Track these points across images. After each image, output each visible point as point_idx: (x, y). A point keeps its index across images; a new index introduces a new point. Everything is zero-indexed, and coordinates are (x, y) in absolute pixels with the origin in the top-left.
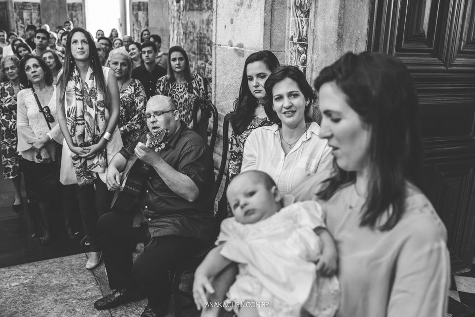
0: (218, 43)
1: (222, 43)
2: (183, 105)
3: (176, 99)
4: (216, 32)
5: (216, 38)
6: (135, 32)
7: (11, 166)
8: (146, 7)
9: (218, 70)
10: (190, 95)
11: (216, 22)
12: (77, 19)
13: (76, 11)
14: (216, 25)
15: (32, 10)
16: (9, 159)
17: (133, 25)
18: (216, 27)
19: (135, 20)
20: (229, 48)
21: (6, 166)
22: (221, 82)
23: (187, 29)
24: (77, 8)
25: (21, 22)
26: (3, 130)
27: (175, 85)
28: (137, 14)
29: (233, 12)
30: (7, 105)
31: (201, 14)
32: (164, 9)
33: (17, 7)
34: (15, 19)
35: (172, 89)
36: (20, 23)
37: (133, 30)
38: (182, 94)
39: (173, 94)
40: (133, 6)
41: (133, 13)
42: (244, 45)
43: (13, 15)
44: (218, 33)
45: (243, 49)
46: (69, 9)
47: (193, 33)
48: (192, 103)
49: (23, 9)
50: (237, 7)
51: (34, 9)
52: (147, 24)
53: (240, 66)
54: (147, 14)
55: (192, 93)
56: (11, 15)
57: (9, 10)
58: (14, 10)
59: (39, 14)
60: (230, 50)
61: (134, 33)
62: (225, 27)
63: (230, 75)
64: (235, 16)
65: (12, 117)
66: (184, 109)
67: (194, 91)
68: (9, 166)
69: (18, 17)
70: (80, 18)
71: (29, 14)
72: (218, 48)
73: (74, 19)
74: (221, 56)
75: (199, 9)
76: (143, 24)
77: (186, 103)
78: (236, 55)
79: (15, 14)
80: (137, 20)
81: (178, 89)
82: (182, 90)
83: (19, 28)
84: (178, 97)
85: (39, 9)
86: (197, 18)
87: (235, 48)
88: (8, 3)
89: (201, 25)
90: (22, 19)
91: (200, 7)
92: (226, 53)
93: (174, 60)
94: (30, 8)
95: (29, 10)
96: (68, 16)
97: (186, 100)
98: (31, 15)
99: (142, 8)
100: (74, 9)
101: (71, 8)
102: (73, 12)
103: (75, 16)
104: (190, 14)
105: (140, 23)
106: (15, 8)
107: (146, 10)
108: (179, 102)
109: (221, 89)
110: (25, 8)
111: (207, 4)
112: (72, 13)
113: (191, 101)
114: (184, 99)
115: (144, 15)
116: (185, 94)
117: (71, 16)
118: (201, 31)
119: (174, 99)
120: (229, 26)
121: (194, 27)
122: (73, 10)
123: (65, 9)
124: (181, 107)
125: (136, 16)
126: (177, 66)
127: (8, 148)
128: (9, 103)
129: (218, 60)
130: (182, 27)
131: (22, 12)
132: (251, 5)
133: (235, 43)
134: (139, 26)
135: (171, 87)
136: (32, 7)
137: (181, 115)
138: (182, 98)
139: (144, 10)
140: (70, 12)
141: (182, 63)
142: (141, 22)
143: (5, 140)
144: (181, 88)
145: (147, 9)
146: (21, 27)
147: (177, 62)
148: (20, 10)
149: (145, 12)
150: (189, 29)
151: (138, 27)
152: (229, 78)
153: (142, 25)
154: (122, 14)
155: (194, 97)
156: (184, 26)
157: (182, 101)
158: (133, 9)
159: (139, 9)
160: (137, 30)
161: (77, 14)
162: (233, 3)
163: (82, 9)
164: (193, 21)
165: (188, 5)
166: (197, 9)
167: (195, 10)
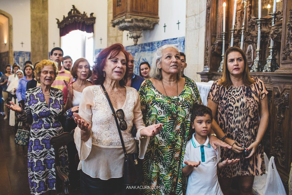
2: (239, 109)
3: (231, 103)
7: (37, 181)
10: (249, 99)
15: (25, 57)
16: (36, 173)
21: (32, 181)
26: (31, 140)
27: (232, 87)
30: (37, 112)
33: (15, 54)
34: (13, 62)
35: (227, 93)
38: (238, 97)
39: (228, 98)
43: (12, 60)
48: (250, 108)
49: (20, 56)
51: (26, 56)
55: (251, 96)
56: (11, 60)
57: (10, 57)
58: (13, 56)
65: (43, 126)
66: (241, 114)
67: (253, 95)
68: (35, 181)
69: (16, 60)
71: (23, 59)
77: (243, 107)
79: (14, 59)
81: (234, 92)
82: (239, 93)
84: (233, 100)
85: (30, 56)
86: (148, 56)
88: (10, 52)
93: (232, 60)
94: (23, 55)
95: (23, 56)
97: (243, 105)
106: (14, 55)
108: (234, 106)
110: (21, 55)
113: (250, 106)
114: (240, 103)
116: (242, 98)
119: (230, 103)
123: (47, 56)
124: (237, 111)
126: (235, 67)
127: (35, 160)
128: (40, 110)
131: (19, 58)
135: (226, 90)
136: (25, 55)
137: (237, 121)
138: (238, 101)
141: (241, 64)
143: (33, 152)
144: (237, 92)
147: (235, 62)
148: (17, 56)
155: (252, 102)
156: (136, 63)
157: (238, 104)
158: (96, 54)
164: (144, 59)
165: (140, 47)
166: (149, 50)
167: (147, 51)
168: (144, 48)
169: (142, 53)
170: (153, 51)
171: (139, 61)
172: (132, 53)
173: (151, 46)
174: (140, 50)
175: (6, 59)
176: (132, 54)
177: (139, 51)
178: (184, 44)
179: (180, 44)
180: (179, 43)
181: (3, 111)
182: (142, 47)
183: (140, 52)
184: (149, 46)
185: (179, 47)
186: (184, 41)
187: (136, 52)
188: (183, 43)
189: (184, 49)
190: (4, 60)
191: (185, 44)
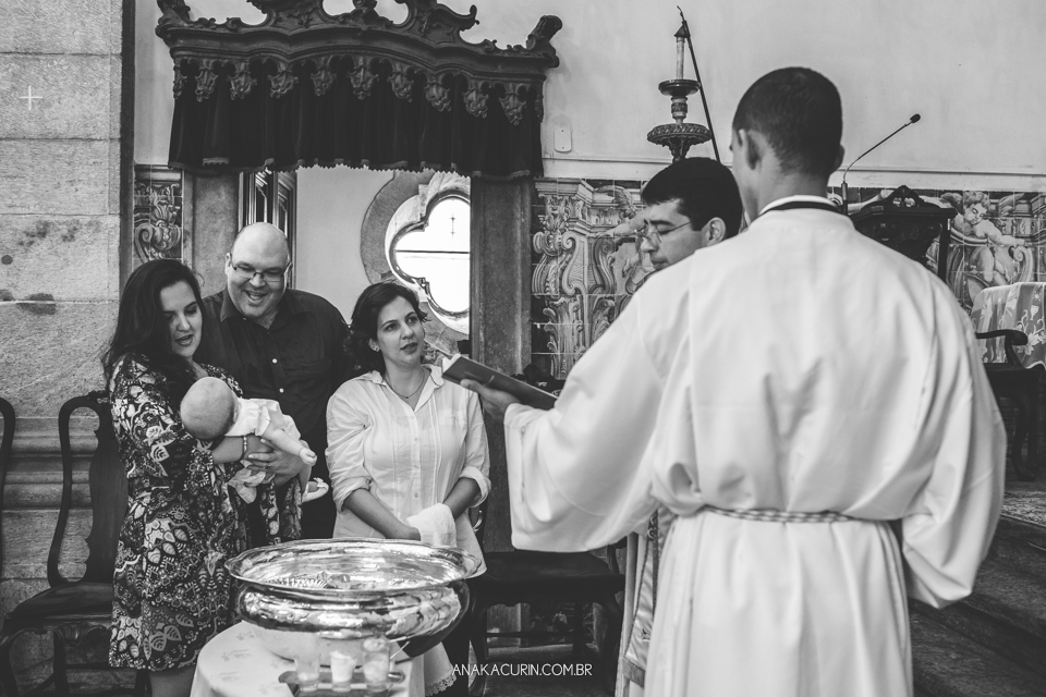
29: (11, 245)
42: (55, 297)
45: (49, 302)
50: (26, 239)
53: (39, 329)
60: (4, 307)
64: (18, 252)
78: (24, 313)
87: (17, 302)
132: (72, 237)
133: (20, 295)
162: (11, 232)
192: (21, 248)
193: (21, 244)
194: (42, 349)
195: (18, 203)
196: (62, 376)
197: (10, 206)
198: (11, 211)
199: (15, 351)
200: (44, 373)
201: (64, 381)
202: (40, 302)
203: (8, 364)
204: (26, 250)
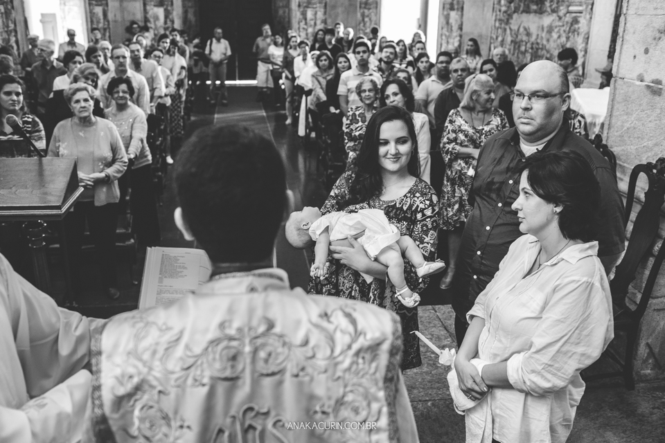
0: (620, 76)
1: (627, 76)
4: (619, 63)
5: (618, 70)
6: (444, 37)
8: (461, 6)
9: (615, 107)
11: (621, 50)
12: (370, 19)
13: (369, 9)
14: (620, 53)
15: (318, 9)
17: (442, 28)
18: (620, 56)
19: (445, 22)
20: (639, 83)
22: (619, 123)
23: (517, 36)
24: (371, 5)
25: (304, 22)
28: (449, 15)
29: (650, 40)
31: (540, 18)
32: (486, 9)
34: (297, 20)
36: (302, 24)
37: (442, 35)
40: (444, 4)
41: (443, 14)
42: (664, 82)
43: (296, 15)
44: (621, 63)
45: (660, 86)
46: (360, 7)
47: (526, 43)
49: (307, 7)
50: (658, 35)
51: (319, 7)
52: (461, 28)
53: (652, 106)
54: (462, 15)
56: (294, 14)
58: (297, 8)
59: (325, 13)
60: (640, 86)
61: (442, 39)
62: (635, 57)
63: (634, 115)
64: (652, 45)
69: (301, 17)
70: (374, 18)
71: (314, 13)
72: (620, 82)
73: (366, 19)
74: (622, 91)
75: (538, 11)
76: (455, 28)
78: (647, 92)
79: (298, 14)
80: (448, 23)
83: (301, 30)
85: (325, 6)
86: (534, 22)
87: (646, 83)
89: (540, 33)
90: (306, 19)
91: (540, 9)
92: (631, 89)
94: (315, 6)
95: (314, 8)
96: (359, 15)
98: (316, 14)
99: (456, 7)
100: (367, 7)
101: (363, 6)
102: (366, 11)
103: (368, 16)
104: (525, 17)
105: (452, 27)
106: (299, 6)
107: (460, 10)
109: (617, 131)
110: (310, 6)
111: (551, 6)
112: (364, 12)
115: (457, 16)
117: (363, 15)
118: (539, 41)
120: (642, 57)
121: (528, 34)
122: (365, 8)
123: (356, 7)
125: (447, 18)
128: (360, 132)
129: (617, 96)
130: (511, 34)
131: (306, 11)
133: (648, 79)
134: (450, 30)
136: (318, 5)
139: (458, 9)
140: (362, 11)
142: (453, 25)
145: (462, 8)
146: (304, 28)
149: (460, 13)
150: (519, 37)
151: (448, 31)
152: (633, 119)
153: (453, 28)
154: (422, 12)
156: (513, 33)
158: (444, 8)
159: (452, 8)
160: (446, 35)
161: (370, 14)
162: (652, 29)
163: (377, 7)
164: (527, 27)
165: (522, 5)
166: (535, 12)
167: (532, 13)
168: (528, 7)
169: (524, 15)
170: (542, 16)
171: (518, 30)
172: (509, 12)
173: (539, 6)
174: (521, 9)
175: (284, 12)
176: (509, 15)
177: (520, 12)
178: (592, 9)
179: (586, 8)
180: (584, 7)
181: (285, 110)
182: (524, 4)
183: (522, 13)
184: (537, 5)
185: (584, 13)
186: (593, 4)
187: (515, 12)
188: (590, 7)
189: (591, 18)
190: (281, 12)
191: (594, 9)
192: (654, 42)
193: (655, 39)
194: (650, 121)
195: (659, 7)
196: (656, 145)
197: (656, 9)
198: (654, 13)
199: (639, 120)
200: (648, 140)
201: (656, 149)
202: (656, 86)
203: (635, 128)
204: (657, 45)
